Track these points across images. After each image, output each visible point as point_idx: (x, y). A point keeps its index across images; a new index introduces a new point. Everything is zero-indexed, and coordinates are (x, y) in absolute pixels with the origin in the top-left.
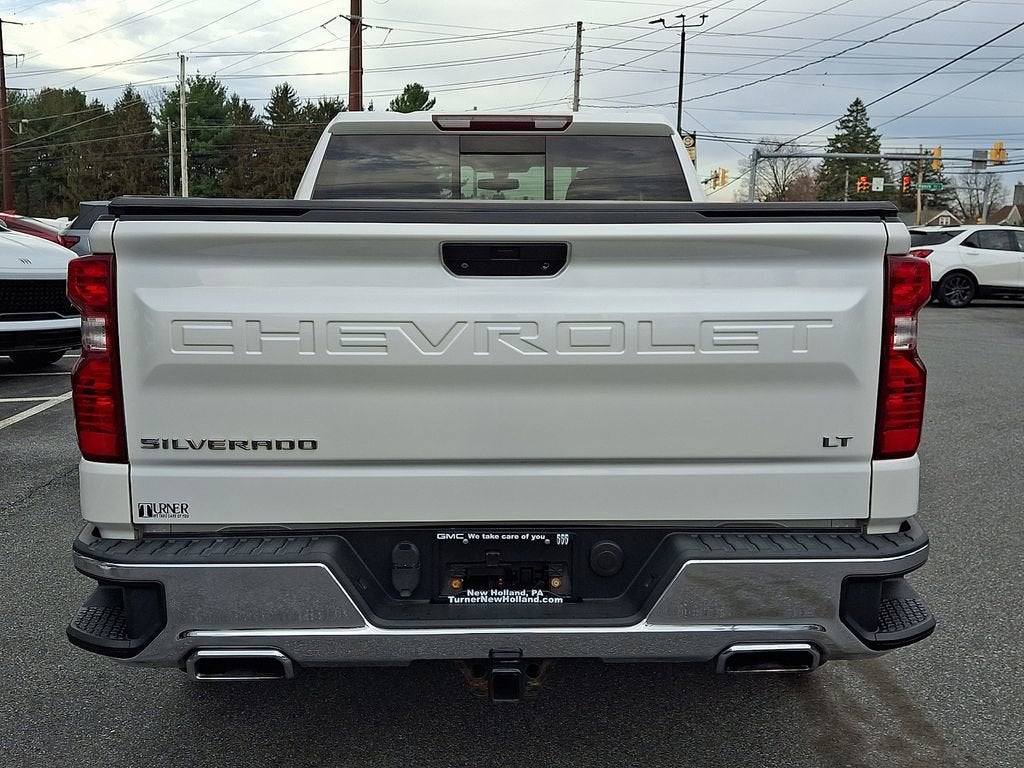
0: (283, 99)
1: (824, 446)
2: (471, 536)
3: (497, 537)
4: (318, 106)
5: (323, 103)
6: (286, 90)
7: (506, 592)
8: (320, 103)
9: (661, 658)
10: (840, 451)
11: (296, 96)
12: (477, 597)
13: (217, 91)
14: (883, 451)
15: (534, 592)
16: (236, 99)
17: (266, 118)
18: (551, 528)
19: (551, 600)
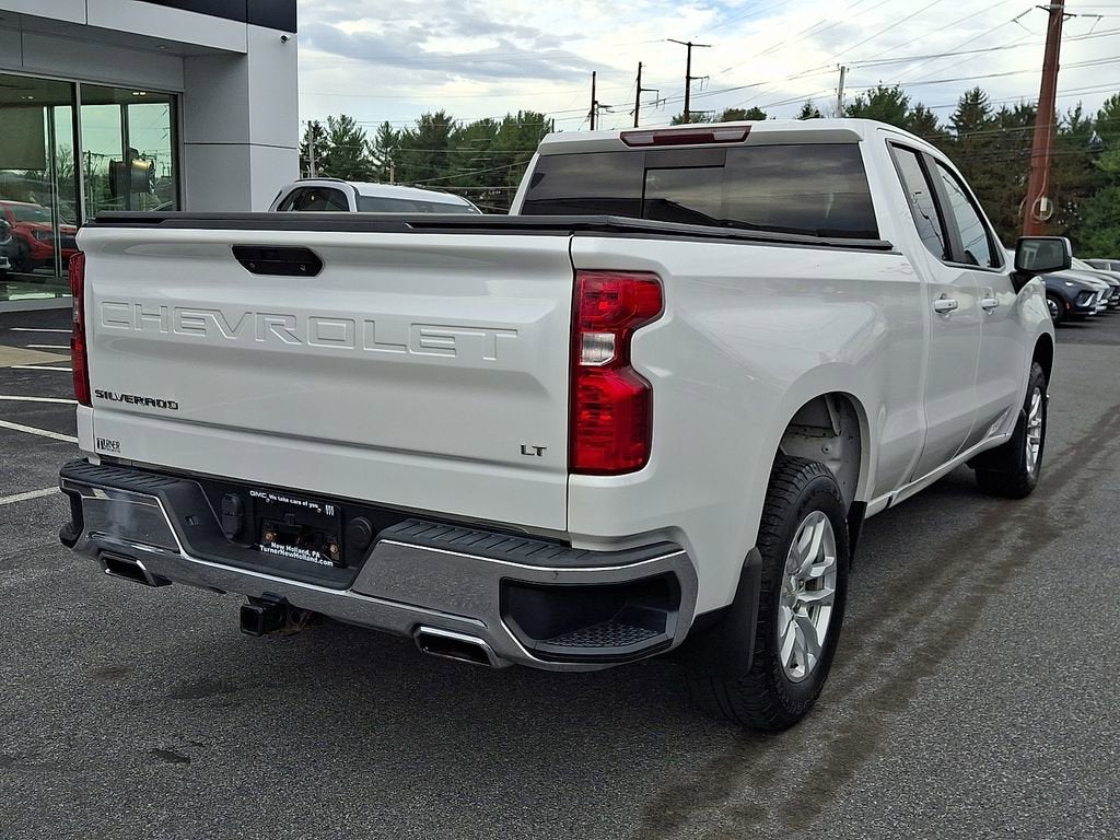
0: (972, 107)
1: (523, 453)
2: (271, 497)
3: (287, 500)
4: (1014, 111)
5: (1019, 107)
6: (976, 95)
7: (295, 549)
8: (1016, 108)
9: (382, 628)
10: (535, 460)
11: (987, 102)
12: (278, 549)
13: (899, 102)
14: (578, 466)
15: (314, 553)
16: (919, 109)
17: (950, 127)
18: (323, 499)
19: (325, 563)
